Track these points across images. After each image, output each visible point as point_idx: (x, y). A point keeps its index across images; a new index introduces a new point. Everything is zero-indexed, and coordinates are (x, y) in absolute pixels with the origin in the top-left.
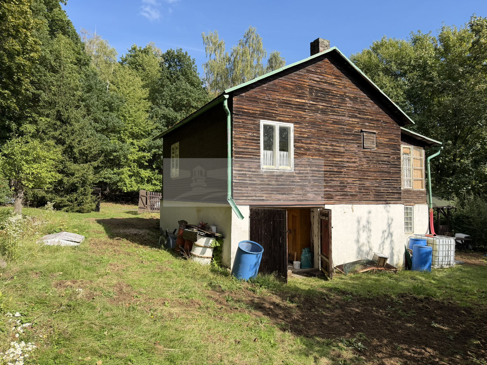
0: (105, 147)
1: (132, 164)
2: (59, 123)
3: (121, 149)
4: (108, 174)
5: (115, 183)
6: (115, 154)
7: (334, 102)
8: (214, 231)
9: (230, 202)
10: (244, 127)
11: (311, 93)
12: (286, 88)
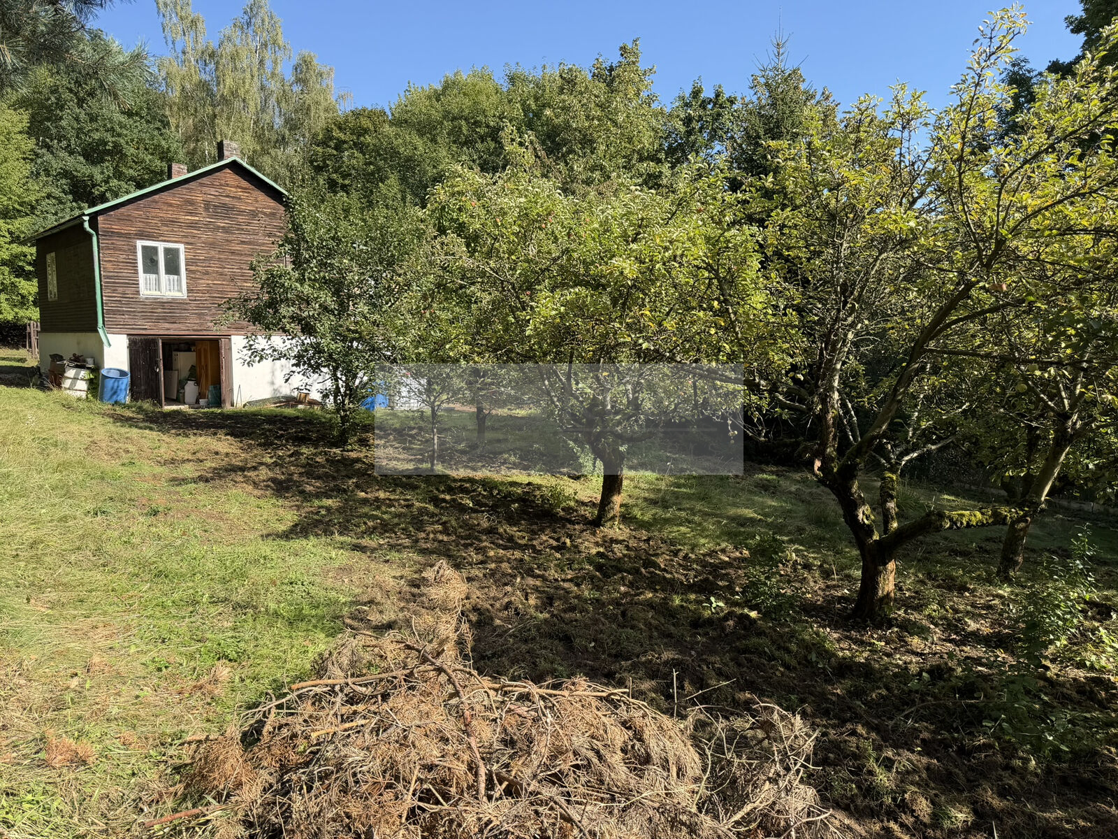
7: (241, 218)
8: (90, 362)
9: (100, 331)
10: (114, 249)
11: (207, 209)
12: (171, 205)
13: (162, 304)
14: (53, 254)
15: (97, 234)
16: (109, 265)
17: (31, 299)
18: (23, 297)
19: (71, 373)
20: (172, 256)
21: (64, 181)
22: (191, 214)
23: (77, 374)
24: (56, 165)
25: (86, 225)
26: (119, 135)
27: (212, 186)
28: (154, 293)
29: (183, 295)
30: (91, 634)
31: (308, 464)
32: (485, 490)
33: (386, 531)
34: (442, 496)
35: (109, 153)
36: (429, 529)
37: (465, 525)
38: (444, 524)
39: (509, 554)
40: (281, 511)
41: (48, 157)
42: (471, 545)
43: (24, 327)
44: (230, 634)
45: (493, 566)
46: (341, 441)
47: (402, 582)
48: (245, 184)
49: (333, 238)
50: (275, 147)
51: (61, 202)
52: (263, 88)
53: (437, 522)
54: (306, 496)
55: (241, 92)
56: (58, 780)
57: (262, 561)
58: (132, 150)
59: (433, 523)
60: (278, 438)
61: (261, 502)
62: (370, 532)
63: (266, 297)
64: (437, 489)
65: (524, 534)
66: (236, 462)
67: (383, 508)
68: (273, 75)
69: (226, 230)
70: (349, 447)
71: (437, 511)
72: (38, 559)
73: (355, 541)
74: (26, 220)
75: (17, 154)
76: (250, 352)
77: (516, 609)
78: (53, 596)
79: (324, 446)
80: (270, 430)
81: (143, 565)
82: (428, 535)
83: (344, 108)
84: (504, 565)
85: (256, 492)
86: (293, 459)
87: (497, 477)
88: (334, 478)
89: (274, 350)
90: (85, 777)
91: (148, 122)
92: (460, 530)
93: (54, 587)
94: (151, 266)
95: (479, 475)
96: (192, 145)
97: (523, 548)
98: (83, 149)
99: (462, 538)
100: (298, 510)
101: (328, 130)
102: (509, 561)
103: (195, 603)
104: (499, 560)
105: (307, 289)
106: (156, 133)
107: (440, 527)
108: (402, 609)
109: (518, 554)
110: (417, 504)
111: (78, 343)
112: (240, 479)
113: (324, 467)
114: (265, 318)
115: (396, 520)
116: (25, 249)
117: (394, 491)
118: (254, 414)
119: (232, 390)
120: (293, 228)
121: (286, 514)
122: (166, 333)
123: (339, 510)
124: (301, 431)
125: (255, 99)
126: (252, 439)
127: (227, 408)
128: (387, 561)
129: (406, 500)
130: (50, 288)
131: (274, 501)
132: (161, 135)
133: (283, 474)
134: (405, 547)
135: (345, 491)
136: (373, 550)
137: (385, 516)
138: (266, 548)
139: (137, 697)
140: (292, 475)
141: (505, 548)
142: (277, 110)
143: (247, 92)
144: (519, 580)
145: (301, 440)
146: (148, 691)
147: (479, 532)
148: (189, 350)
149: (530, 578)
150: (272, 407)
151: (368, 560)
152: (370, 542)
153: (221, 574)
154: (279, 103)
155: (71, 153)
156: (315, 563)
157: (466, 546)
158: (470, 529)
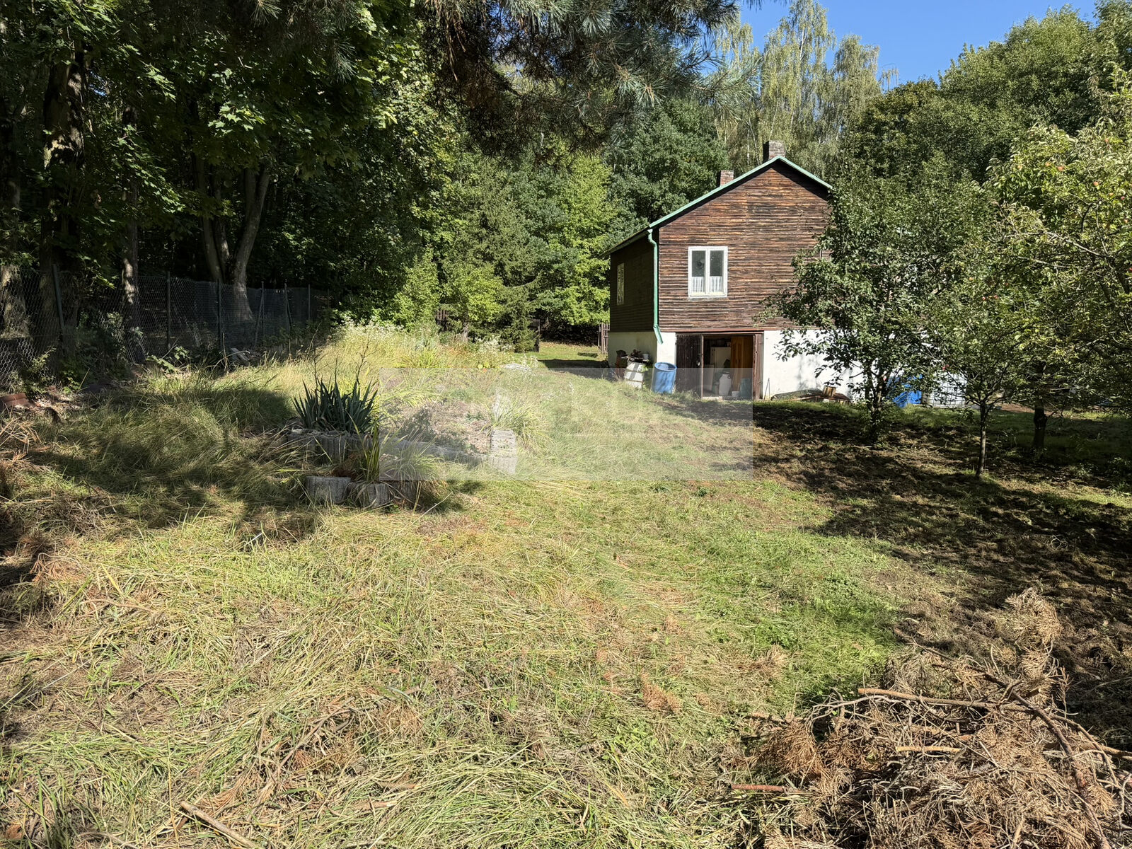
0: (542, 257)
1: (581, 280)
2: (484, 231)
3: (565, 258)
4: (547, 298)
5: (557, 312)
6: (556, 266)
7: (781, 216)
8: (646, 357)
9: (655, 330)
10: (670, 256)
11: (750, 210)
12: (719, 210)
13: (705, 303)
14: (623, 265)
15: (658, 244)
16: (665, 271)
17: (602, 304)
18: (597, 302)
19: (631, 366)
20: (717, 257)
21: (631, 200)
22: (736, 217)
23: (636, 367)
24: (626, 187)
25: (650, 237)
26: (676, 152)
27: (757, 187)
28: (700, 294)
29: (723, 294)
30: (662, 596)
31: (838, 460)
32: (1048, 508)
33: (929, 541)
34: (994, 509)
35: (667, 169)
36: (980, 545)
37: (1026, 546)
38: (999, 541)
39: (1089, 589)
40: (815, 505)
41: (621, 180)
42: (1036, 571)
43: (597, 328)
44: (780, 620)
45: (1069, 600)
46: (870, 439)
47: (954, 600)
48: (787, 181)
49: (877, 226)
50: (813, 140)
51: (628, 219)
52: (804, 83)
53: (990, 538)
54: (841, 494)
55: (784, 92)
56: (653, 721)
57: (803, 553)
58: (686, 164)
59: (984, 539)
60: (807, 431)
61: (795, 494)
62: (911, 539)
63: (804, 292)
64: (986, 500)
65: (1109, 568)
66: (769, 453)
67: (924, 515)
68: (816, 67)
69: (766, 229)
70: (879, 445)
71: (988, 526)
72: (618, 523)
73: (895, 547)
74: (602, 237)
75: (599, 182)
76: (785, 347)
77: (1106, 659)
78: (631, 557)
79: (852, 442)
80: (797, 424)
81: (699, 541)
82: (979, 551)
83: (887, 87)
84: (1084, 602)
85: (789, 484)
86: (822, 454)
87: (1064, 494)
88: (866, 477)
89: (809, 345)
90: (673, 725)
91: (700, 135)
92: (1020, 551)
93: (631, 549)
94: (699, 269)
95: (1037, 488)
96: (736, 151)
97: (1109, 585)
98: (647, 170)
99: (1023, 561)
100: (832, 507)
101: (869, 114)
102: (1089, 597)
103: (745, 584)
104: (1078, 595)
105: (847, 282)
106: (706, 144)
107: (995, 545)
108: (956, 630)
109: (1101, 591)
110: (963, 515)
111: (638, 341)
112: (773, 469)
113: (854, 464)
114: (802, 312)
115: (939, 530)
116: (600, 262)
117: (934, 497)
118: (782, 407)
119: (762, 383)
120: (836, 220)
121: (821, 510)
122: (707, 330)
123: (874, 510)
124: (828, 426)
125: (796, 95)
126: (780, 431)
127: (757, 400)
128: (932, 574)
129: (948, 509)
130: (619, 294)
131: (807, 494)
132: (710, 145)
133: (814, 468)
134: (952, 562)
135: (879, 492)
136: (916, 560)
137: (927, 524)
138: (807, 541)
139: (706, 662)
140: (823, 469)
141: (1082, 581)
142: (817, 101)
143: (790, 89)
144: (1106, 623)
145: (827, 435)
146: (712, 659)
147: (1045, 557)
148: (725, 345)
149: (1122, 624)
150: (798, 400)
151: (911, 570)
152: (912, 550)
153: (765, 559)
154: (819, 94)
155: (637, 174)
156: (857, 564)
157: (1029, 571)
158: (1032, 552)
